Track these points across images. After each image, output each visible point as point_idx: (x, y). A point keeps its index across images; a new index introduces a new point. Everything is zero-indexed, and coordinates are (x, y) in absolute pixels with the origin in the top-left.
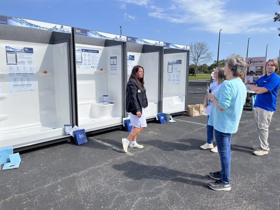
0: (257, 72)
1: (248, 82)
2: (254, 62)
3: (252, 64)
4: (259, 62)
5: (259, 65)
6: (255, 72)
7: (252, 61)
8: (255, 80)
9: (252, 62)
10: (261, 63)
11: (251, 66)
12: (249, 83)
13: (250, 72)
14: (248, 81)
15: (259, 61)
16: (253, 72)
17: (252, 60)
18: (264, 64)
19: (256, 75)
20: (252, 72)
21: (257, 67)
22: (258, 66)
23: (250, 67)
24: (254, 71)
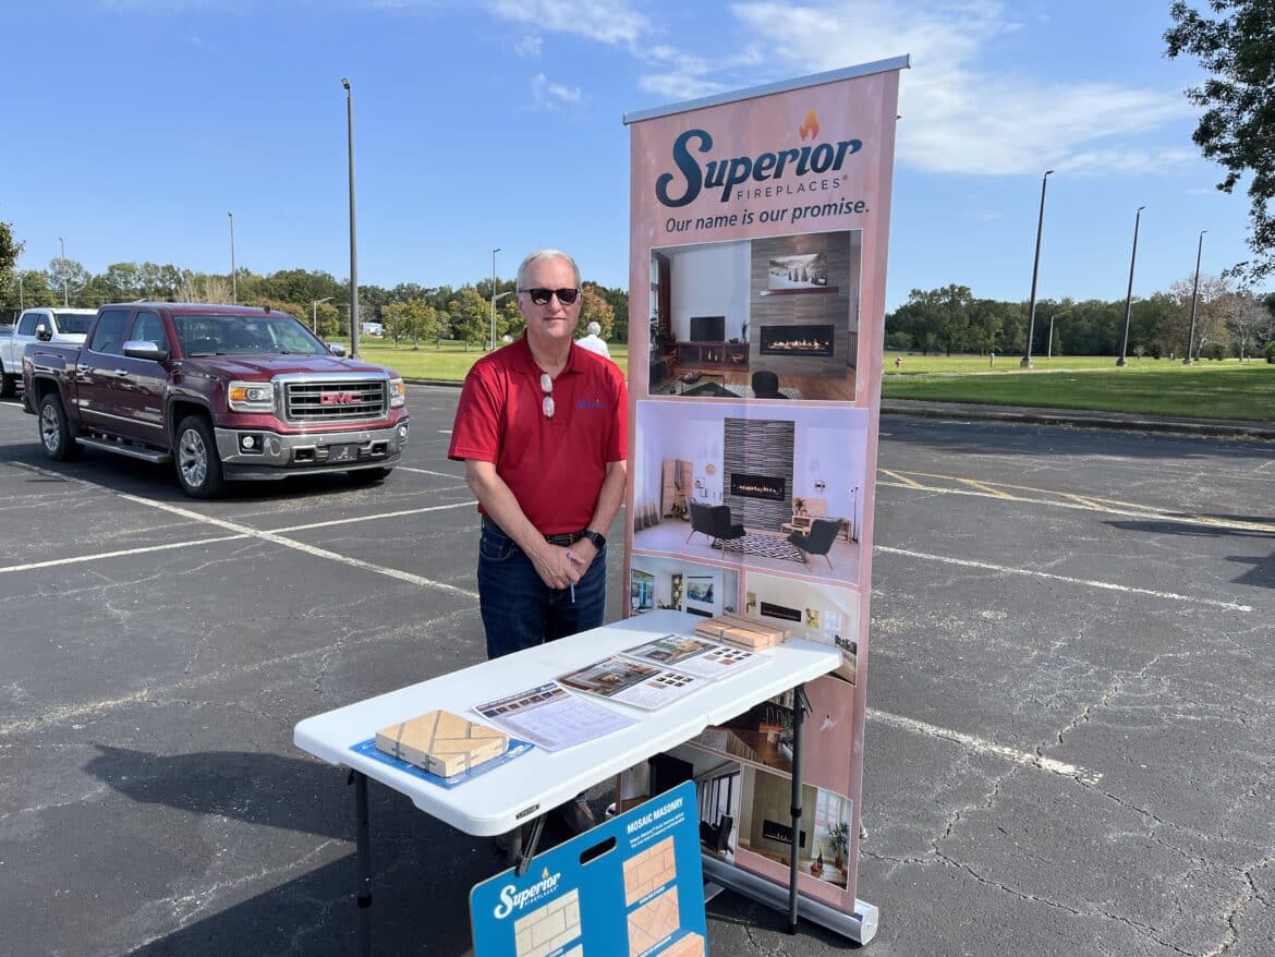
0: (770, 335)
1: (671, 492)
2: (728, 178)
3: (709, 201)
4: (790, 167)
5: (799, 213)
6: (752, 337)
7: (702, 161)
8: (751, 470)
9: (704, 172)
10: (818, 188)
11: (692, 236)
12: (677, 514)
13: (684, 335)
14: (670, 480)
15: (799, 145)
16: (728, 337)
17: (707, 145)
18: (860, 206)
19: (766, 387)
20: (710, 328)
21: (765, 251)
22: (783, 229)
23: (690, 257)
24: (739, 323)
